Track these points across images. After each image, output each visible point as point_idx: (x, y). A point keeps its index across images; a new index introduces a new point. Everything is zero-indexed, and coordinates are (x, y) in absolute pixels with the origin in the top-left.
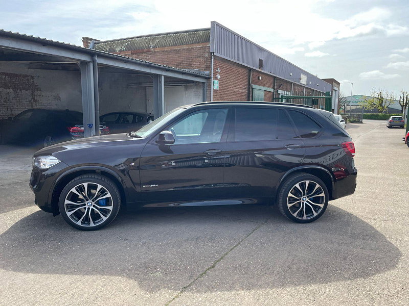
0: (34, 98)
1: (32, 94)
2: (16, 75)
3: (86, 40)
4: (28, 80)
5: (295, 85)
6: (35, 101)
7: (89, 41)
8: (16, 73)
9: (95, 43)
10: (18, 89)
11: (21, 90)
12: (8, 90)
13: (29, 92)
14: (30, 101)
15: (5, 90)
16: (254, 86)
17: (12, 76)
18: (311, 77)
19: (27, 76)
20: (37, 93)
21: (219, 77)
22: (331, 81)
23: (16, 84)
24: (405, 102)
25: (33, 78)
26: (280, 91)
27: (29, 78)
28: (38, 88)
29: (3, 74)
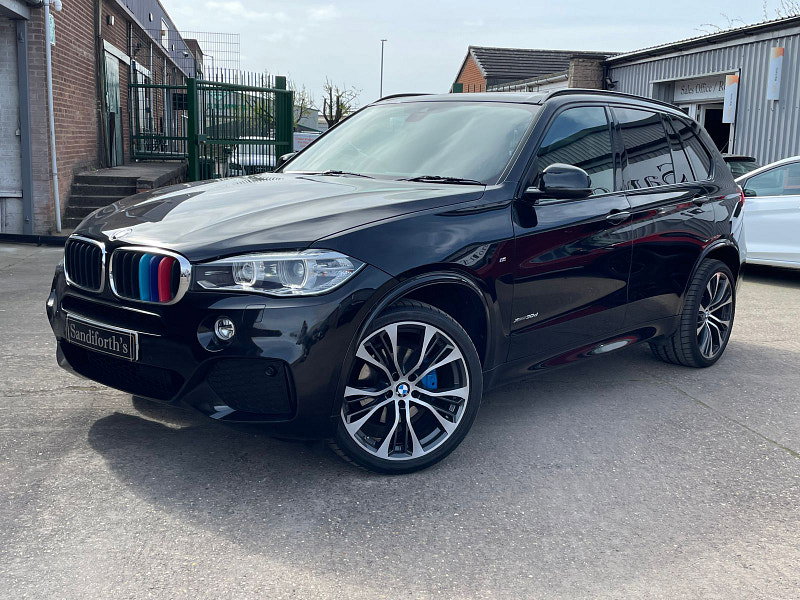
5: (155, 45)
16: (107, 45)
18: (173, 30)
21: (59, 8)
22: (193, 45)
24: (334, 114)
26: (138, 66)
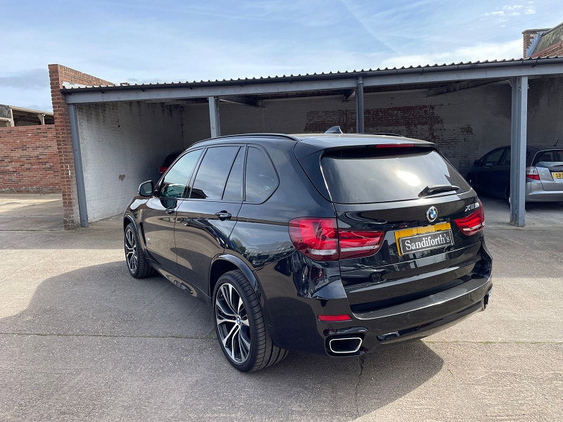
0: (432, 134)
1: (430, 129)
2: (411, 108)
3: (528, 35)
6: (434, 137)
7: (532, 35)
8: (410, 105)
9: (543, 35)
10: (412, 125)
11: (415, 125)
13: (426, 127)
14: (426, 138)
15: (395, 128)
17: (405, 109)
19: (425, 107)
20: (436, 126)
23: (410, 119)
25: (432, 107)
27: (428, 108)
28: (438, 120)
29: (395, 109)
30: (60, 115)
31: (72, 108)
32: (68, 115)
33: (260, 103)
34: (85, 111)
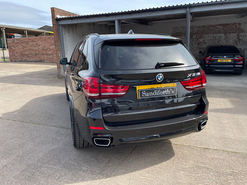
0: (238, 38)
1: (238, 36)
2: (228, 24)
4: (236, 26)
6: (239, 40)
8: (227, 23)
10: (227, 33)
11: (230, 33)
12: (221, 35)
13: (235, 35)
14: (235, 40)
15: (219, 35)
17: (224, 25)
19: (236, 24)
20: (241, 34)
23: (227, 30)
25: (240, 24)
27: (237, 25)
28: (243, 31)
29: (219, 25)
30: (55, 29)
31: (60, 27)
32: (59, 30)
33: (150, 23)
34: (67, 28)
